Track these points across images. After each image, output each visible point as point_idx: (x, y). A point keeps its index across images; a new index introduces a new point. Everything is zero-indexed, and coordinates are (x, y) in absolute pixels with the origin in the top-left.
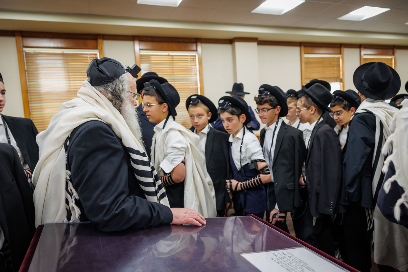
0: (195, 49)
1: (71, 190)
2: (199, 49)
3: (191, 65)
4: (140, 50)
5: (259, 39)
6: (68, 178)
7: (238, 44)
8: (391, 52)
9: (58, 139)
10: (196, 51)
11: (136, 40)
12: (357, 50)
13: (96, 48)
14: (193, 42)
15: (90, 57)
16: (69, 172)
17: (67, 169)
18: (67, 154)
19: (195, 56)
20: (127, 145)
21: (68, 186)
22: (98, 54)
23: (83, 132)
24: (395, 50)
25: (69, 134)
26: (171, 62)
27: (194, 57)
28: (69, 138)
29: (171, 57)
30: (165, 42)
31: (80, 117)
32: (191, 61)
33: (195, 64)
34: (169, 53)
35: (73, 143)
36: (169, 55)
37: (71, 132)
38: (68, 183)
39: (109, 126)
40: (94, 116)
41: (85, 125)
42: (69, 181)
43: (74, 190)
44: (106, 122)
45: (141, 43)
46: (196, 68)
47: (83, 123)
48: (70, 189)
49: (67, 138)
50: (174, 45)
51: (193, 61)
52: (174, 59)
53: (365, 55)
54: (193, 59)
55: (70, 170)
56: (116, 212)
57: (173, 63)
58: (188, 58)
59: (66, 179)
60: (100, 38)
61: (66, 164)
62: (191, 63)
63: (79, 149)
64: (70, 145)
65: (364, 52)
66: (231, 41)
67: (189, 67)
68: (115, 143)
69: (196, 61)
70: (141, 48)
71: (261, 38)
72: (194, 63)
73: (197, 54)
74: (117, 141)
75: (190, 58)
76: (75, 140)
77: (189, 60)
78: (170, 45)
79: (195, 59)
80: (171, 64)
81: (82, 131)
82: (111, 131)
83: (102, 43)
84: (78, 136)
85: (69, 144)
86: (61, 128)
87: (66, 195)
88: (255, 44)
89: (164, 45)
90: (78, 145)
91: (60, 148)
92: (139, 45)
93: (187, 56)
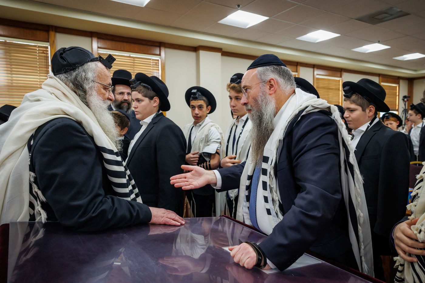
0: (158, 53)
1: (37, 193)
2: (163, 54)
3: (153, 69)
4: (98, 48)
5: (223, 50)
6: (32, 180)
7: (202, 53)
8: (339, 74)
9: (20, 138)
10: (160, 55)
11: (95, 37)
12: (311, 70)
13: (47, 41)
14: (156, 46)
15: (39, 50)
16: (33, 174)
17: (30, 170)
18: (30, 154)
19: (158, 60)
20: (99, 144)
21: (32, 189)
22: (49, 47)
23: (50, 130)
24: (342, 72)
25: (33, 132)
26: (132, 64)
27: (157, 62)
28: (33, 137)
29: (132, 59)
30: (127, 42)
31: (46, 113)
32: (153, 65)
33: (157, 69)
34: (129, 54)
35: (38, 142)
36: (130, 57)
37: (34, 131)
38: (33, 184)
39: (80, 123)
40: (61, 113)
41: (53, 122)
42: (33, 183)
43: (39, 193)
44: (76, 120)
45: (99, 40)
46: (159, 73)
47: (49, 120)
48: (35, 191)
49: (30, 136)
50: (137, 47)
51: (157, 65)
52: (136, 62)
53: (317, 74)
54: (156, 63)
55: (34, 172)
56: (94, 215)
57: (134, 65)
58: (151, 62)
59: (30, 181)
60: (52, 31)
61: (30, 165)
62: (153, 67)
63: (45, 149)
64: (34, 145)
65: (317, 72)
66: (195, 49)
67: (152, 71)
68: (87, 142)
69: (158, 65)
70: (99, 46)
71: (225, 49)
72: (157, 67)
73: (161, 58)
74: (89, 139)
75: (153, 62)
76: (40, 140)
77: (152, 64)
78: (133, 45)
79: (158, 63)
80: (132, 66)
81: (47, 129)
82: (82, 130)
83: (55, 36)
84: (43, 135)
85: (33, 143)
86: (23, 126)
87: (30, 198)
88: (219, 54)
89: (126, 45)
90: (43, 145)
91: (23, 148)
92: (98, 42)
93: (150, 59)
